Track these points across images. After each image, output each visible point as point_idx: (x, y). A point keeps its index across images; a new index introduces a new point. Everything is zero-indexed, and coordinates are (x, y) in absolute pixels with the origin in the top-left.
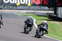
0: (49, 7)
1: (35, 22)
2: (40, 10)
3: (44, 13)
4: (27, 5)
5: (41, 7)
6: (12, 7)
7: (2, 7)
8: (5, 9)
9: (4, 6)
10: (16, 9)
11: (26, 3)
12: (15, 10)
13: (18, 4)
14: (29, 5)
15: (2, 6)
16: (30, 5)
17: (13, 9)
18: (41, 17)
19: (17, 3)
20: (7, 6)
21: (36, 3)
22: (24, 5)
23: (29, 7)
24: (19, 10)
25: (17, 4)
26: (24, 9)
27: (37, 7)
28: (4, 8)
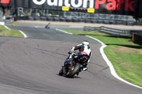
0: (136, 17)
1: (104, 49)
2: (116, 23)
3: (125, 31)
4: (85, 11)
5: (117, 17)
6: (50, 15)
7: (29, 14)
8: (35, 19)
9: (34, 12)
10: (61, 20)
11: (85, 6)
12: (57, 21)
13: (66, 9)
14: (91, 10)
15: (29, 11)
16: (93, 12)
17: (54, 20)
18: (118, 39)
19: (64, 5)
20: (41, 12)
21: (108, 7)
22: (80, 11)
23: (91, 16)
24: (67, 21)
25: (64, 9)
26: (79, 21)
27: (108, 17)
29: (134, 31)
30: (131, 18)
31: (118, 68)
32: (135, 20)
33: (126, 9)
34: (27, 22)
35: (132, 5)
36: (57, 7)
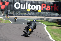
0: (59, 13)
1: (46, 28)
2: (50, 16)
4: (37, 11)
6: (22, 13)
7: (13, 13)
9: (15, 12)
12: (25, 16)
14: (40, 11)
19: (28, 9)
20: (18, 12)
22: (35, 11)
23: (39, 13)
24: (29, 16)
25: (28, 10)
27: (47, 13)
28: (14, 14)
29: (59, 19)
30: (57, 14)
31: (53, 36)
32: (58, 15)
33: (55, 10)
34: (12, 16)
35: (57, 8)
36: (25, 10)
